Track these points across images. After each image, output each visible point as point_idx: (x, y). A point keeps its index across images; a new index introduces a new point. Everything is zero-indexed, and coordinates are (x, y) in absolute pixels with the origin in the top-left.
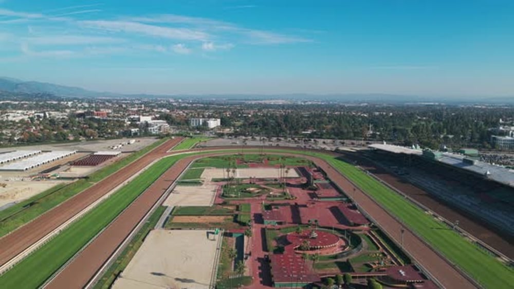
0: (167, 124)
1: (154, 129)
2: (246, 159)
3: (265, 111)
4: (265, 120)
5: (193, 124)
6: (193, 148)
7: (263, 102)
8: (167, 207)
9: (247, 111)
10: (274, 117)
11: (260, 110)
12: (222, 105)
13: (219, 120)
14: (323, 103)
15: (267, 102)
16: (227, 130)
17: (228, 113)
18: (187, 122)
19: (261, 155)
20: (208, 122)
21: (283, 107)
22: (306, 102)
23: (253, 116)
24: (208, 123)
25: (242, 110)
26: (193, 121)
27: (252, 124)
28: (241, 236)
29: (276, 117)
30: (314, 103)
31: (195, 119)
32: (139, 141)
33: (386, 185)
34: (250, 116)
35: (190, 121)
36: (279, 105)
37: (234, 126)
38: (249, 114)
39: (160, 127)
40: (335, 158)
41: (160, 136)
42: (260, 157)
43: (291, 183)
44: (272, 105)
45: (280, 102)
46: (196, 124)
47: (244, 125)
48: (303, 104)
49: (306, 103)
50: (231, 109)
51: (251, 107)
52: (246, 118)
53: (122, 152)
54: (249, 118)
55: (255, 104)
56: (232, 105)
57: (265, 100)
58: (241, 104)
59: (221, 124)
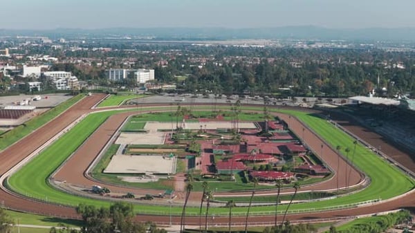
0: (74, 77)
1: (59, 84)
2: (195, 115)
3: (227, 60)
4: (225, 72)
5: (113, 76)
6: (123, 104)
7: (226, 43)
8: (119, 145)
9: (194, 60)
10: (242, 69)
11: (218, 58)
12: (147, 49)
13: (152, 72)
14: (345, 46)
15: (235, 43)
16: (166, 86)
17: (163, 63)
18: (102, 74)
19: (214, 112)
20: (137, 73)
21: (262, 52)
22: (313, 43)
23: (206, 66)
24: (136, 75)
25: (186, 57)
26: (112, 72)
27: (203, 77)
28: (192, 158)
29: (245, 68)
30: (328, 45)
31: (115, 70)
32: (46, 98)
33: (351, 135)
34: (200, 67)
35: (108, 72)
36: (257, 50)
37: (176, 80)
38: (199, 64)
39: (66, 80)
40: (310, 115)
41: (71, 93)
42: (213, 114)
43: (246, 132)
44: (243, 48)
45: (261, 44)
46: (117, 76)
47: (191, 79)
48: (305, 46)
49: (313, 46)
50: (165, 57)
51: (203, 52)
52: (194, 70)
53: (37, 108)
54: (199, 70)
55: (211, 47)
56: (165, 49)
57: (231, 38)
58: (183, 47)
59: (155, 78)
